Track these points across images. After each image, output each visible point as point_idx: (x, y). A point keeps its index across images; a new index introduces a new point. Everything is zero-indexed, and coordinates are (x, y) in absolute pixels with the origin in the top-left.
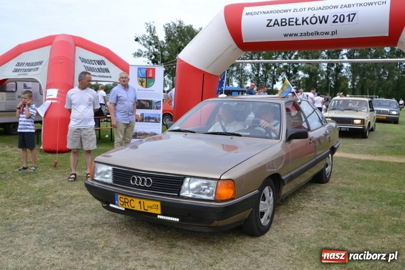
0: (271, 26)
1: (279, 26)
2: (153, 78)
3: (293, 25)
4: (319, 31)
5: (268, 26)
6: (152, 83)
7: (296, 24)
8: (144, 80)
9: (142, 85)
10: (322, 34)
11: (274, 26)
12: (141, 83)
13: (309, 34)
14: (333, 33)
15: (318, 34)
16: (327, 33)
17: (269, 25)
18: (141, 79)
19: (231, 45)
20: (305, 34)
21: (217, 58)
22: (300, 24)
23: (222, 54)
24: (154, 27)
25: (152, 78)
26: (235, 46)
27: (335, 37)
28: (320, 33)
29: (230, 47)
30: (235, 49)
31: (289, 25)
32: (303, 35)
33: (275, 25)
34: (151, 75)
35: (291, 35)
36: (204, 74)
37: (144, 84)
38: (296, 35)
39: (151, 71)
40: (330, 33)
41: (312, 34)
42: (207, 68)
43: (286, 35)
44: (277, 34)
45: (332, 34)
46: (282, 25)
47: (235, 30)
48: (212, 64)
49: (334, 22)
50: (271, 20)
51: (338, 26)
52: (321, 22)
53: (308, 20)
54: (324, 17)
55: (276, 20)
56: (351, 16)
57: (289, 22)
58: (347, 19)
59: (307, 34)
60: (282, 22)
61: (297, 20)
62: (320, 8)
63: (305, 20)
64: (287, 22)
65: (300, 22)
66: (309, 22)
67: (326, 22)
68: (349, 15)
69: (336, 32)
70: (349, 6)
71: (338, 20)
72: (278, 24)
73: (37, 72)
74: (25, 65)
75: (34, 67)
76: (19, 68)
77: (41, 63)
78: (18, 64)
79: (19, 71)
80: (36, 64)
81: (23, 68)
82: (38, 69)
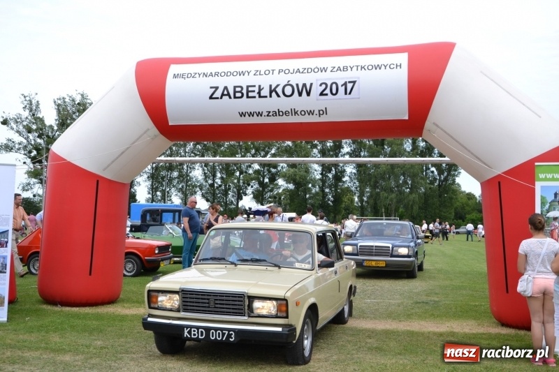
0: (217, 98)
1: (230, 98)
3: (255, 97)
4: (299, 109)
5: (211, 98)
7: (260, 97)
10: (303, 113)
11: (221, 98)
13: (281, 113)
14: (321, 112)
15: (296, 113)
16: (311, 113)
17: (214, 96)
19: (148, 129)
20: (275, 114)
21: (123, 153)
22: (266, 97)
23: (128, 148)
24: (38, 102)
26: (154, 130)
27: (324, 119)
28: (299, 113)
29: (145, 132)
30: (156, 136)
31: (248, 97)
32: (271, 114)
33: (224, 97)
35: (251, 114)
36: (98, 181)
38: (259, 114)
40: (316, 112)
41: (286, 113)
42: (104, 169)
43: (242, 115)
44: (228, 112)
45: (320, 114)
46: (235, 97)
47: (154, 104)
48: (113, 162)
49: (322, 94)
50: (217, 88)
51: (328, 101)
52: (300, 94)
53: (279, 90)
54: (304, 85)
55: (226, 88)
56: (349, 86)
57: (248, 92)
58: (342, 89)
59: (278, 113)
60: (235, 92)
61: (260, 89)
62: (298, 71)
63: (275, 90)
64: (244, 91)
65: (265, 92)
66: (280, 93)
67: (308, 94)
68: (345, 84)
69: (325, 112)
70: (345, 69)
71: (328, 91)
72: (228, 95)
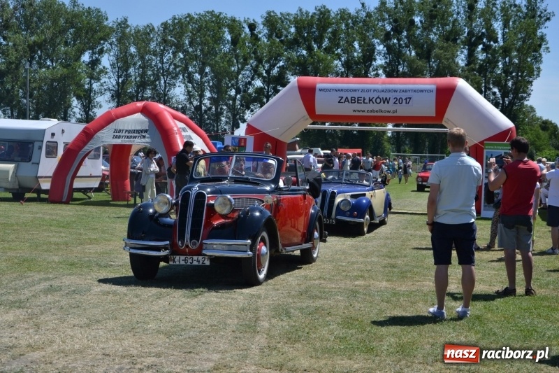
0: (342, 102)
1: (349, 103)
2: (245, 146)
3: (361, 103)
4: (383, 110)
5: (339, 102)
7: (364, 103)
8: (237, 148)
10: (385, 111)
11: (344, 102)
12: (234, 151)
13: (374, 111)
15: (381, 111)
16: (389, 112)
18: (234, 147)
20: (371, 111)
21: (290, 128)
22: (367, 103)
23: (295, 124)
25: (243, 146)
27: (395, 114)
29: (303, 117)
31: (358, 103)
32: (369, 111)
33: (346, 102)
34: (242, 144)
35: (359, 111)
36: (277, 142)
38: (363, 111)
39: (243, 141)
41: (377, 111)
42: (280, 136)
43: (354, 111)
44: (347, 110)
45: (393, 112)
46: (351, 102)
49: (395, 103)
50: (342, 98)
51: (398, 107)
52: (384, 103)
53: (374, 100)
54: (386, 98)
55: (347, 98)
56: (408, 100)
57: (358, 100)
58: (404, 101)
59: (372, 111)
60: (352, 100)
61: (364, 99)
62: (383, 91)
63: (372, 100)
64: (356, 100)
65: (367, 101)
66: (374, 102)
67: (388, 103)
68: (406, 99)
69: (396, 111)
70: (406, 91)
71: (397, 102)
72: (348, 101)
73: (147, 140)
74: (124, 132)
75: (137, 135)
76: (118, 134)
77: (146, 131)
78: (116, 131)
79: (119, 137)
80: (138, 132)
81: (124, 134)
82: (144, 137)
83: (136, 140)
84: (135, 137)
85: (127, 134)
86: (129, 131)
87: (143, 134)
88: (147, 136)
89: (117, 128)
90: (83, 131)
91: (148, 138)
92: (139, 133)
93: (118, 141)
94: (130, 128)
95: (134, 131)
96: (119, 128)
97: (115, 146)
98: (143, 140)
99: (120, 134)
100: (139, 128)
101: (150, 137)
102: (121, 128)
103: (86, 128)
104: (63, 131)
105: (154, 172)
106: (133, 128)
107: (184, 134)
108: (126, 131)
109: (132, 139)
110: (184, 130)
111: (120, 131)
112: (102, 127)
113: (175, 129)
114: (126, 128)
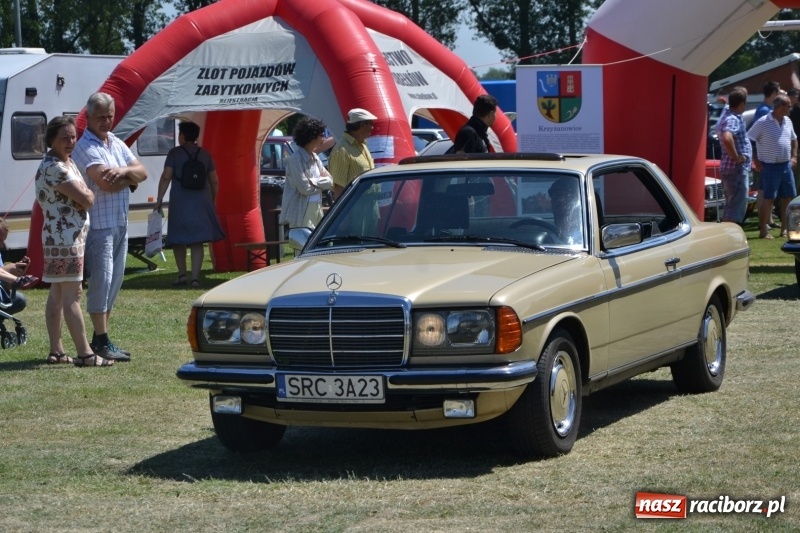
2: (577, 96)
6: (575, 110)
8: (555, 101)
9: (549, 115)
12: (547, 110)
18: (546, 101)
25: (573, 97)
34: (570, 89)
36: (674, 77)
37: (555, 112)
39: (570, 80)
42: (684, 58)
73: (293, 94)
74: (228, 74)
75: (265, 80)
76: (211, 82)
77: (288, 69)
78: (204, 73)
79: (214, 91)
80: (267, 71)
81: (226, 81)
82: (285, 86)
83: (262, 96)
84: (258, 88)
85: (236, 81)
86: (240, 72)
87: (281, 78)
88: (292, 81)
89: (206, 65)
90: (112, 77)
91: (294, 87)
92: (268, 76)
93: (213, 103)
94: (244, 64)
95: (255, 72)
96: (212, 65)
97: (212, 116)
98: (282, 95)
99: (218, 82)
100: (268, 60)
101: (300, 87)
102: (220, 64)
103: (120, 70)
104: (60, 82)
105: (318, 187)
106: (253, 63)
107: (397, 69)
108: (234, 71)
109: (249, 96)
110: (401, 58)
111: (215, 73)
112: (164, 65)
113: (371, 57)
114: (233, 64)
